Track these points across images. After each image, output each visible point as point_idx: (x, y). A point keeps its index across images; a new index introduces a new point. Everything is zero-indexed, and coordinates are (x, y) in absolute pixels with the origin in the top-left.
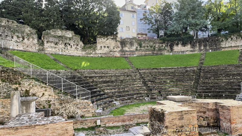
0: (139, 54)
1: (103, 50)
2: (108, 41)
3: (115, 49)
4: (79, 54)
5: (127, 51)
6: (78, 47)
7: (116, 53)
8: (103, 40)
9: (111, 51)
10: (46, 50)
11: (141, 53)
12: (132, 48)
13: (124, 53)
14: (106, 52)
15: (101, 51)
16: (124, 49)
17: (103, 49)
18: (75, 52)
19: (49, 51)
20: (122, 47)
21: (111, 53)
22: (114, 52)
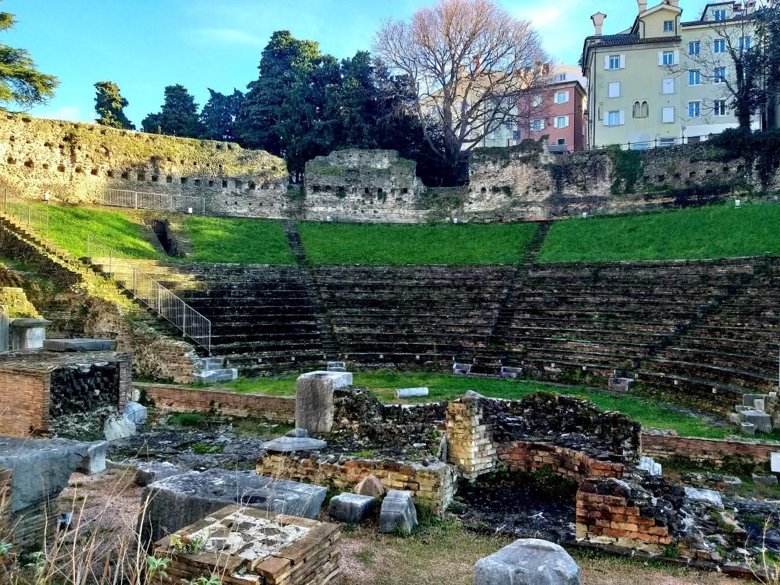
0: (623, 209)
1: (488, 201)
2: (510, 168)
3: (532, 196)
4: (407, 217)
5: (574, 200)
6: (405, 197)
7: (533, 208)
8: (491, 167)
9: (515, 204)
10: (309, 212)
11: (629, 203)
12: (596, 188)
13: (562, 208)
14: (499, 206)
15: (482, 204)
16: (566, 192)
17: (488, 198)
18: (397, 211)
19: (317, 212)
20: (559, 187)
21: (516, 209)
22: (526, 204)
